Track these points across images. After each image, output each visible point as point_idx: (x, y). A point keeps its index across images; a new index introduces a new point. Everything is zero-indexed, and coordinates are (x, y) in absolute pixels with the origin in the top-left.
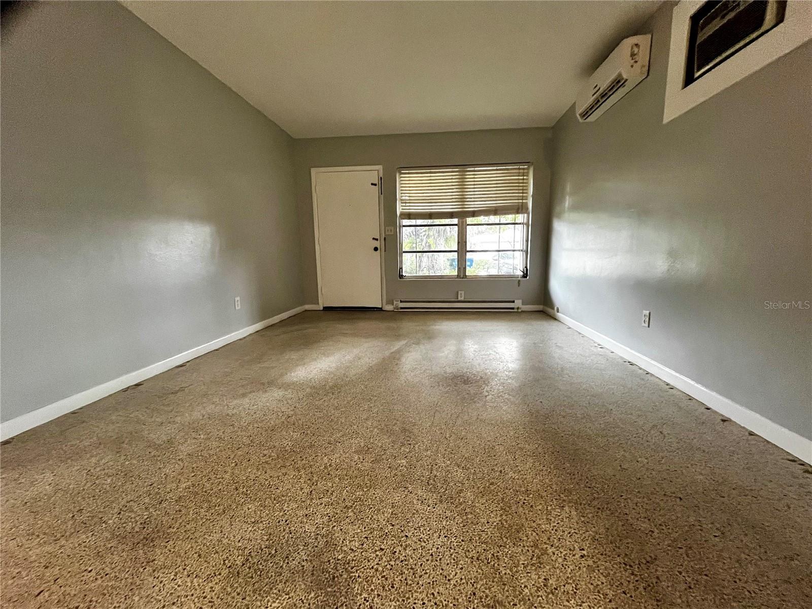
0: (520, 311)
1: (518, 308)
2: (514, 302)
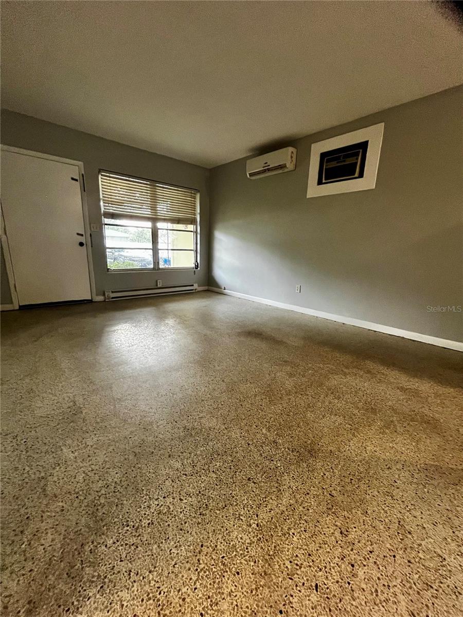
0: (196, 291)
1: (196, 289)
2: (193, 285)
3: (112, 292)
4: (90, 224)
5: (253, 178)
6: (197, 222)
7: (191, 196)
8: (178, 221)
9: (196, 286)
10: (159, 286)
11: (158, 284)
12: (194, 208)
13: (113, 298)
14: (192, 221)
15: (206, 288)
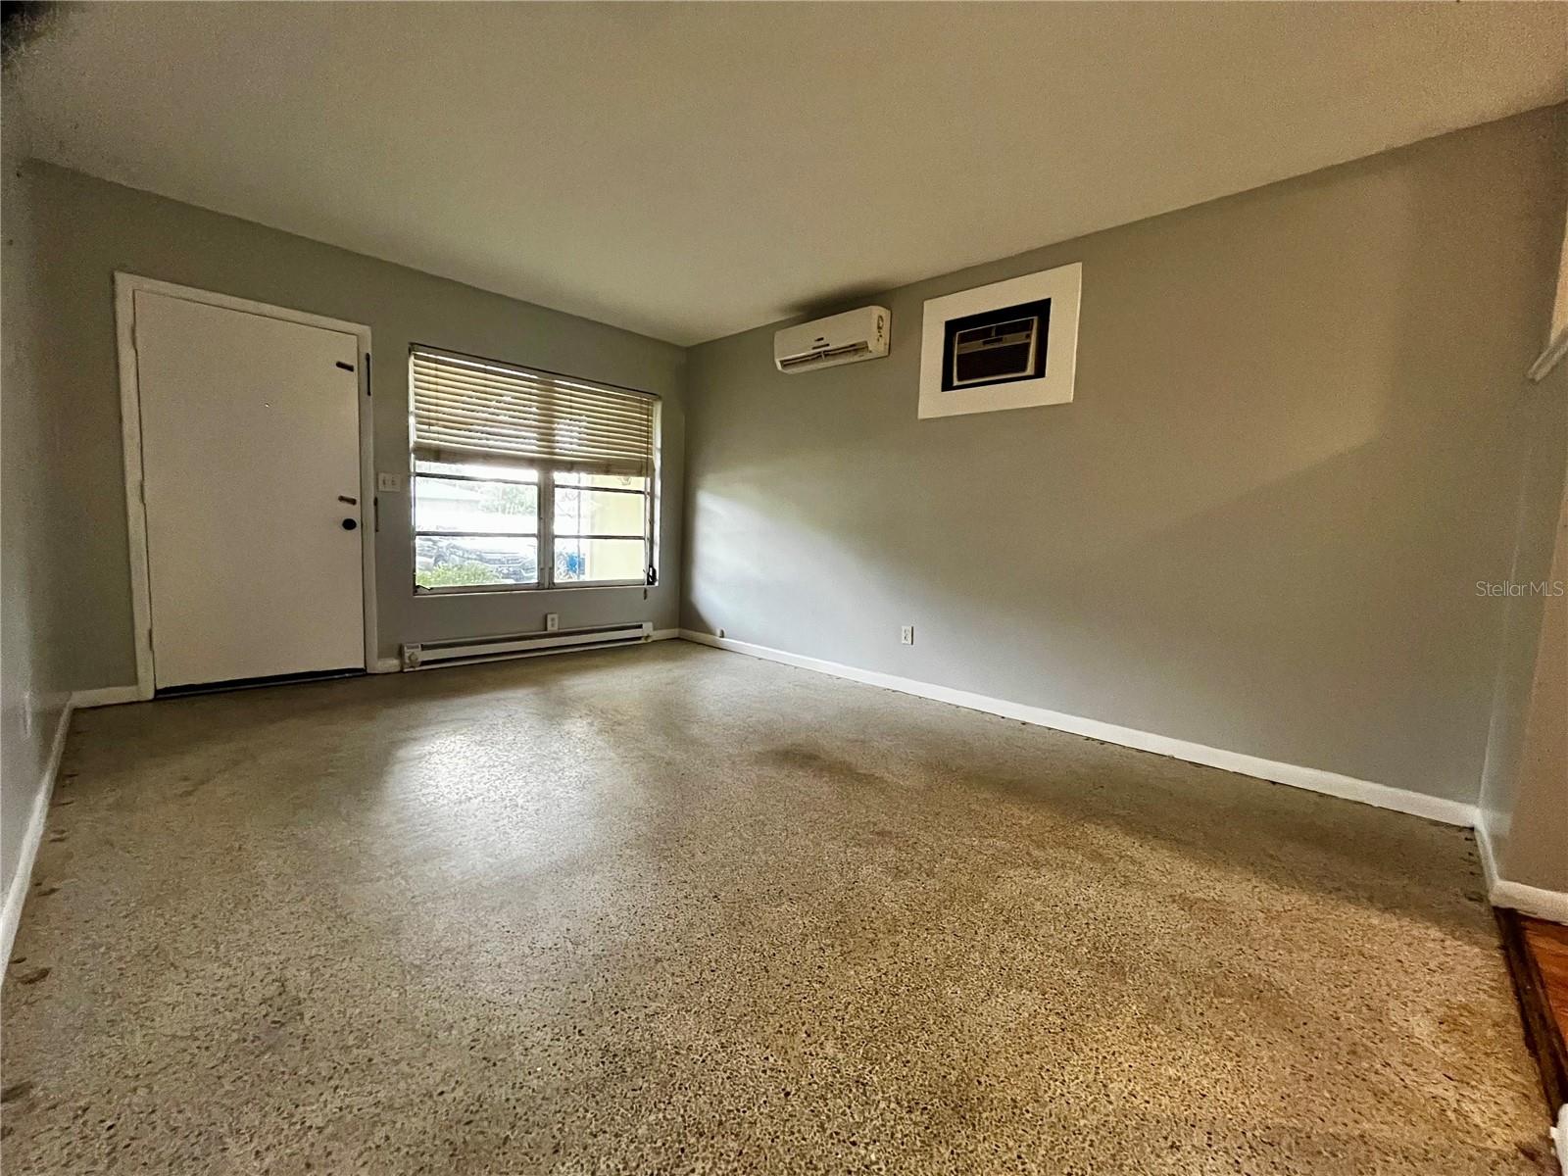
0: (649, 641)
1: (647, 637)
2: (640, 627)
3: (424, 648)
4: (377, 475)
5: (790, 371)
6: (654, 470)
7: (641, 408)
8: (606, 467)
9: (648, 628)
10: (551, 629)
11: (549, 623)
12: (648, 438)
13: (424, 663)
14: (643, 468)
15: (674, 632)
